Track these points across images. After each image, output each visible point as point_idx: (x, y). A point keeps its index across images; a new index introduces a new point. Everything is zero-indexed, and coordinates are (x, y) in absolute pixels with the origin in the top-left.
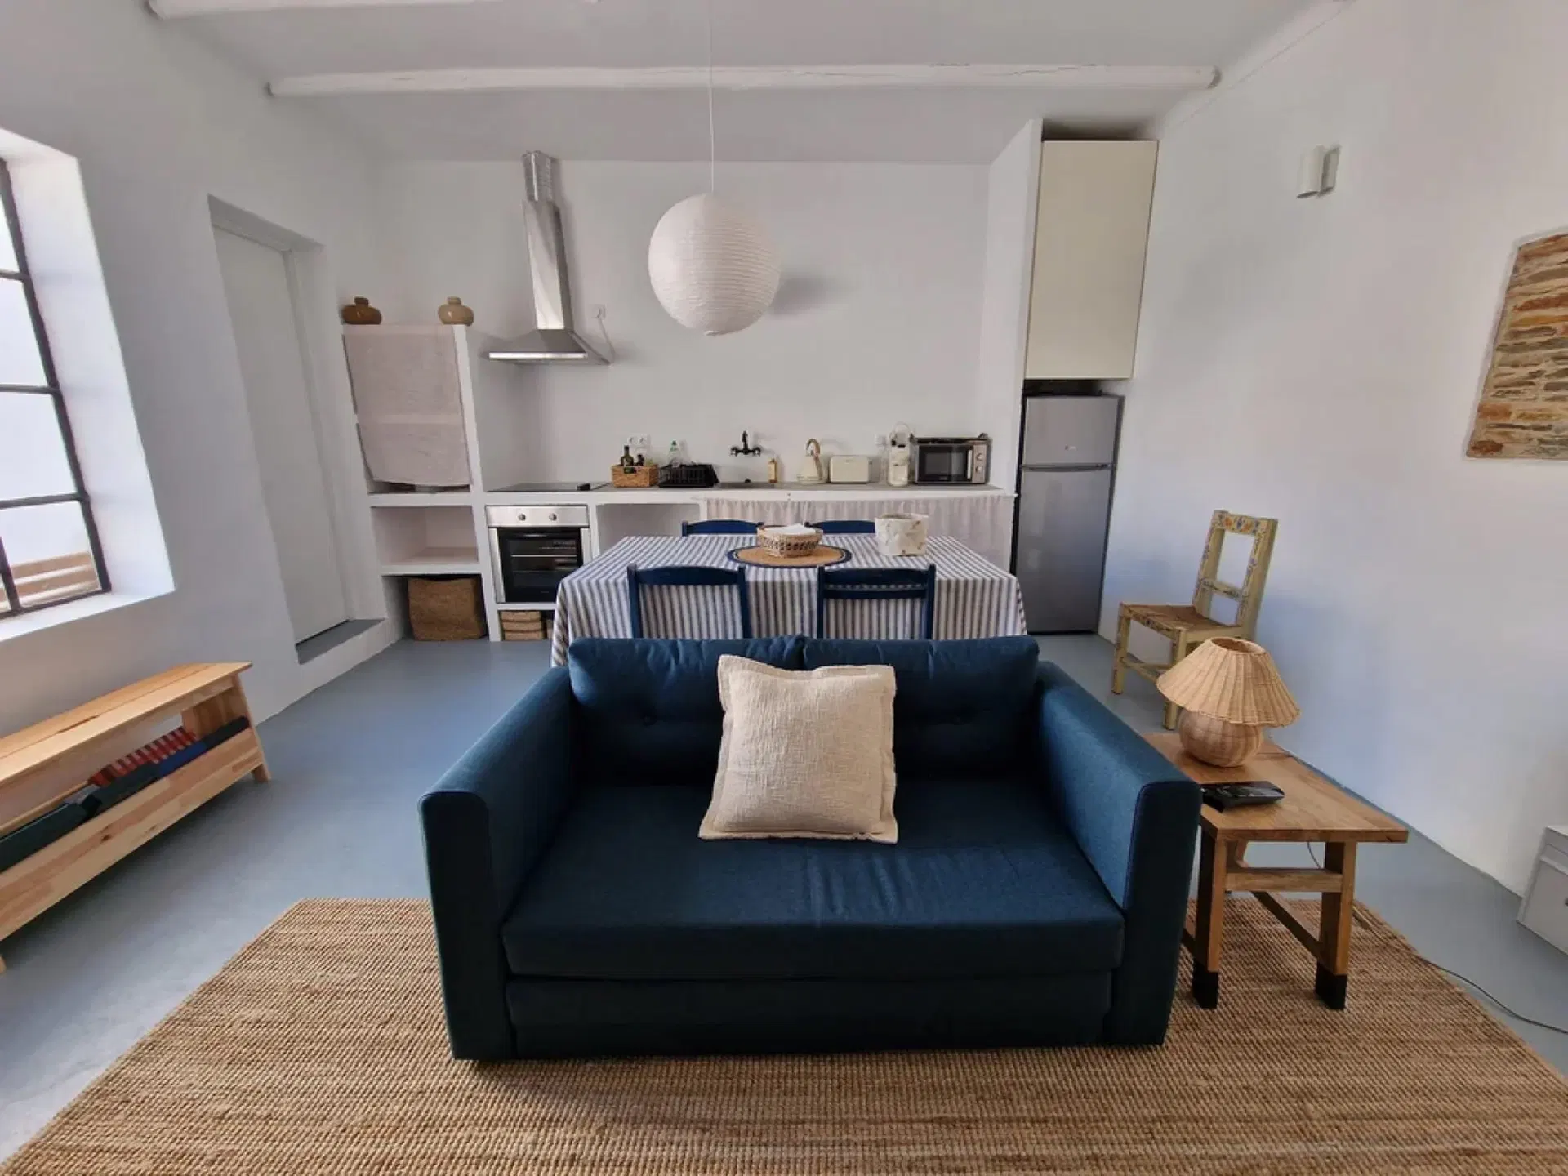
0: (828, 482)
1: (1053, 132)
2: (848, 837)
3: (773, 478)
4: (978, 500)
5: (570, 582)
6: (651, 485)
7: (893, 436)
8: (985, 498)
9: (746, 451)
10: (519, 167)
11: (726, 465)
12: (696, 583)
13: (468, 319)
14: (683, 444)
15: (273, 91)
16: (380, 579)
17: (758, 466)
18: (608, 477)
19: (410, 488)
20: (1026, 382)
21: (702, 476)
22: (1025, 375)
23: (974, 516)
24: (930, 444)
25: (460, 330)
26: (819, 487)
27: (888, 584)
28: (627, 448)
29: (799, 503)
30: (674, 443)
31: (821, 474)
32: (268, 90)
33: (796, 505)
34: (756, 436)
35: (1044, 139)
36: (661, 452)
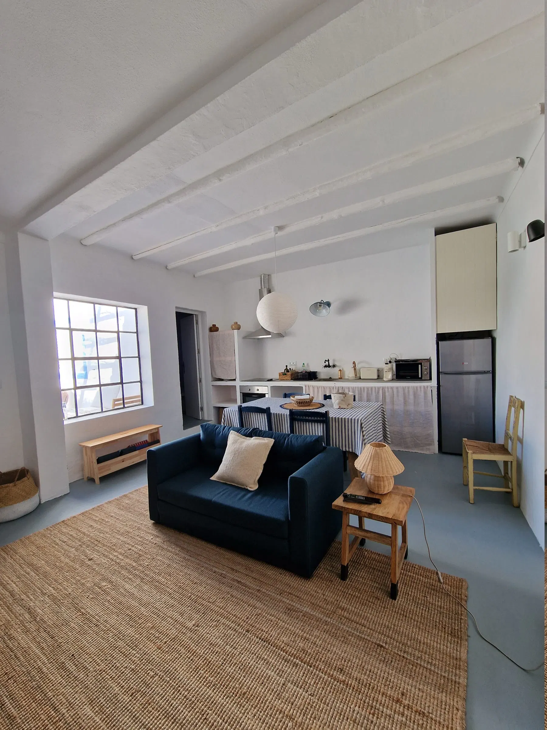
0: (360, 379)
1: (439, 231)
2: (243, 487)
3: (340, 377)
4: (417, 387)
5: (226, 410)
6: (291, 380)
7: (390, 359)
8: (420, 387)
9: (329, 366)
10: (259, 279)
11: (323, 372)
12: (257, 412)
13: (239, 328)
14: (308, 364)
15: (195, 276)
16: (212, 407)
17: (334, 372)
18: (277, 377)
19: (222, 380)
20: (438, 335)
21: (312, 376)
22: (437, 332)
23: (415, 395)
24: (401, 362)
25: (236, 331)
26: (356, 381)
27: (311, 417)
28: (287, 366)
29: (338, 387)
30: (304, 364)
31: (356, 375)
32: (194, 276)
33: (337, 388)
34: (334, 360)
35: (435, 235)
36: (299, 367)
